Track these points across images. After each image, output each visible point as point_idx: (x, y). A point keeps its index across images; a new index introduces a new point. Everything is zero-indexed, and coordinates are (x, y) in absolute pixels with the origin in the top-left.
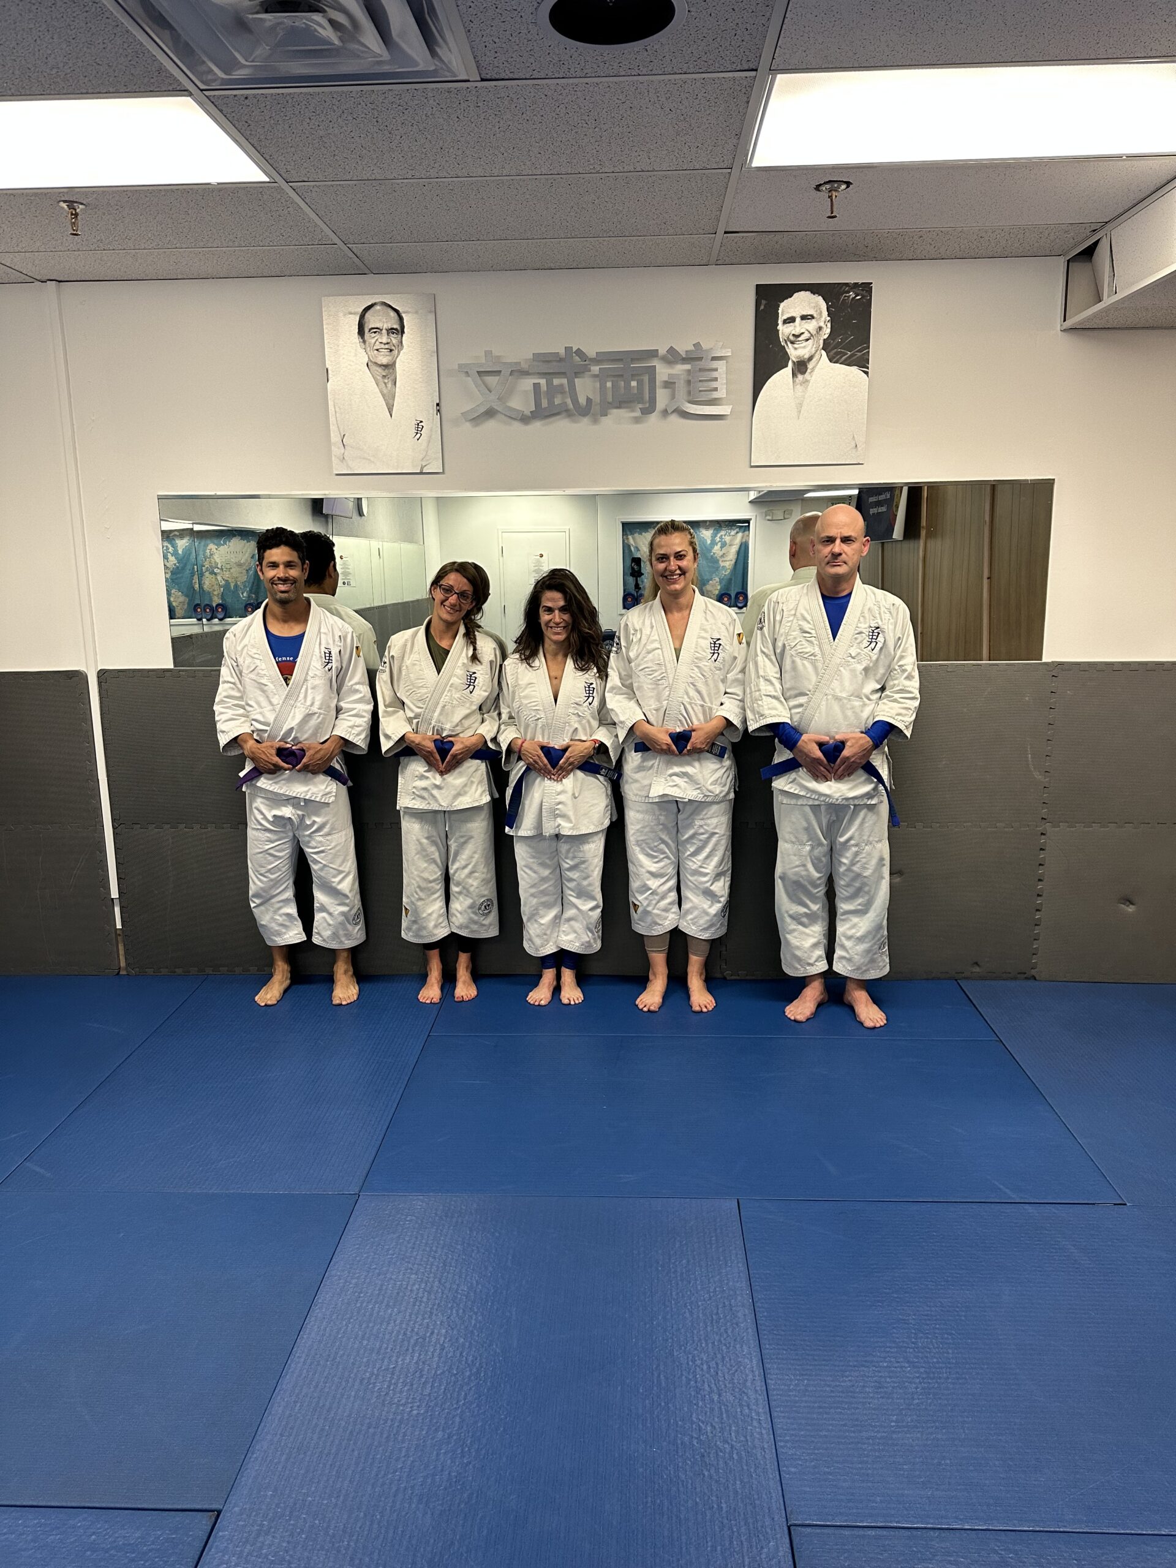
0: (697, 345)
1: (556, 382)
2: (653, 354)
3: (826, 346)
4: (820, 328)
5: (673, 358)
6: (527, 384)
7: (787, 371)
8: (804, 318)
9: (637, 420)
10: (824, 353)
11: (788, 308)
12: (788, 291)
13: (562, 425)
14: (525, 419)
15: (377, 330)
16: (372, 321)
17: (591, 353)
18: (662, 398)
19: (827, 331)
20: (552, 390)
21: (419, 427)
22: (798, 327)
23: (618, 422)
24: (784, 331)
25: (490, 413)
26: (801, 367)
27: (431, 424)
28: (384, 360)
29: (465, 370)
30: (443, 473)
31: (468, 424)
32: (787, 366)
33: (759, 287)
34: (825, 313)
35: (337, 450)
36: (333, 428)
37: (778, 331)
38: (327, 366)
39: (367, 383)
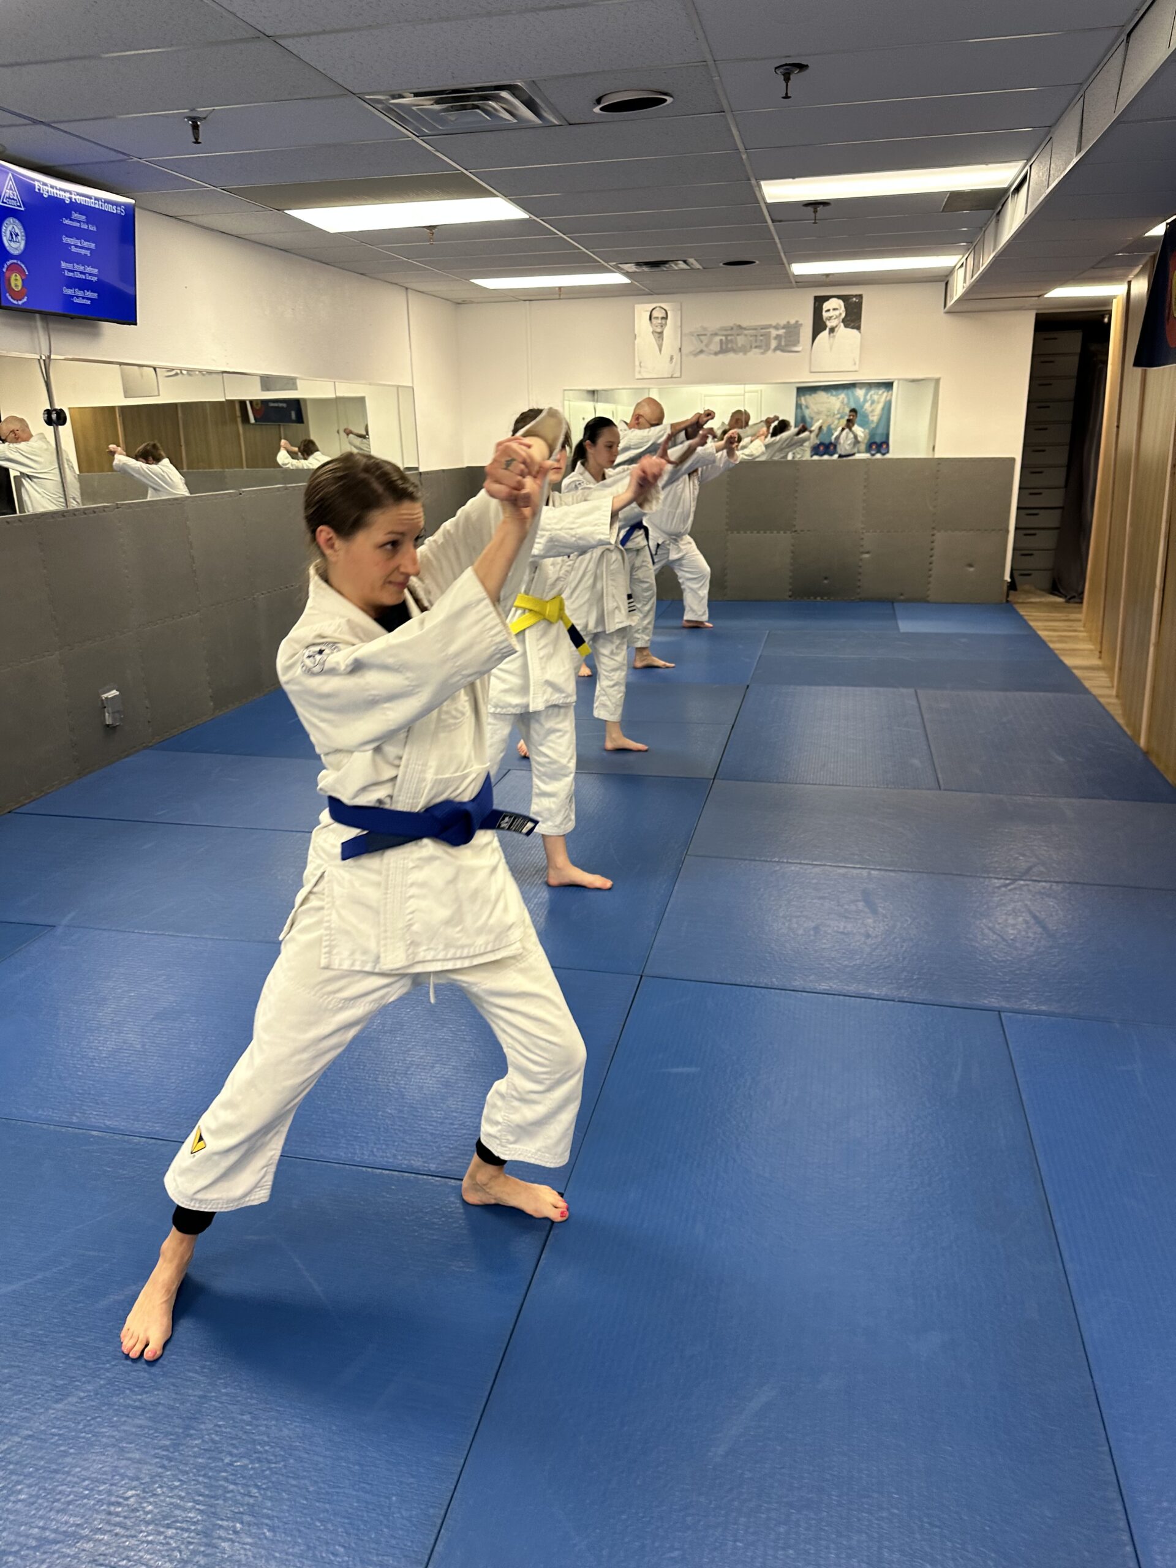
0: (788, 322)
1: (729, 338)
2: (770, 326)
3: (843, 321)
4: (840, 314)
5: (776, 328)
6: (717, 339)
7: (827, 332)
8: (834, 309)
9: (763, 353)
10: (842, 325)
11: (826, 305)
12: (827, 298)
13: (731, 355)
14: (716, 354)
15: (657, 318)
16: (655, 314)
17: (744, 325)
18: (774, 344)
19: (844, 315)
20: (727, 341)
21: (672, 358)
22: (831, 313)
23: (754, 354)
24: (825, 315)
25: (702, 351)
26: (832, 330)
27: (677, 357)
28: (659, 330)
29: (692, 334)
30: (681, 377)
31: (692, 358)
32: (825, 329)
33: (816, 298)
34: (843, 308)
35: (637, 369)
36: (637, 359)
37: (822, 315)
38: (636, 332)
39: (652, 340)
